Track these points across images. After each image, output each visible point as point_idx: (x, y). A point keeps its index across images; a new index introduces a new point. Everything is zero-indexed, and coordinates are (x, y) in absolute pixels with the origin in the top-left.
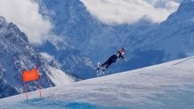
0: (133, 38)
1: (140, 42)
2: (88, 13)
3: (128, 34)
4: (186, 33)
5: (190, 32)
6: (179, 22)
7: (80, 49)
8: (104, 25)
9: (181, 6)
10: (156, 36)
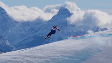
0: (32, 30)
1: (36, 31)
2: (7, 15)
3: (30, 27)
4: (62, 26)
5: (65, 26)
6: (59, 20)
7: (3, 35)
8: (16, 22)
9: (59, 11)
10: (45, 28)
